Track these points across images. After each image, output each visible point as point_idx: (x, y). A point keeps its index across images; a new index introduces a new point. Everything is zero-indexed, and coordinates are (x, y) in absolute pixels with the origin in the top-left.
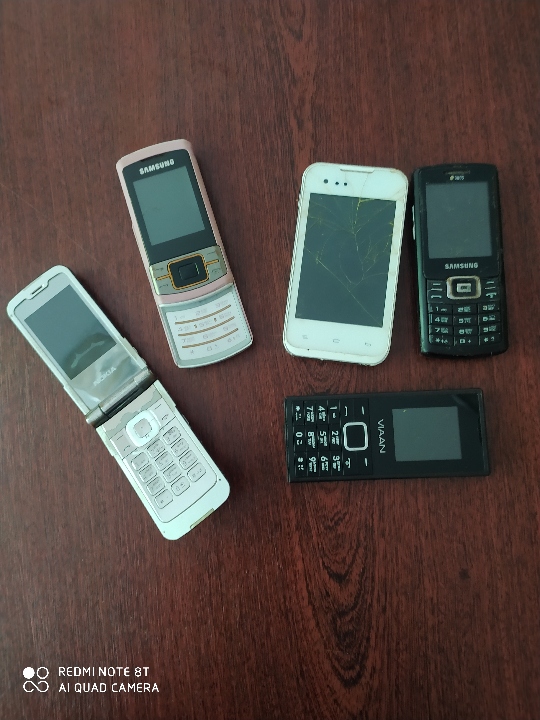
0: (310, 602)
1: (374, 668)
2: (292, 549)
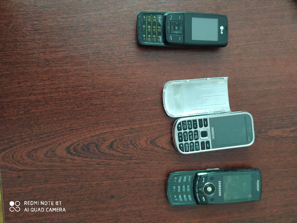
0: (101, 133)
1: (74, 160)
2: (123, 126)
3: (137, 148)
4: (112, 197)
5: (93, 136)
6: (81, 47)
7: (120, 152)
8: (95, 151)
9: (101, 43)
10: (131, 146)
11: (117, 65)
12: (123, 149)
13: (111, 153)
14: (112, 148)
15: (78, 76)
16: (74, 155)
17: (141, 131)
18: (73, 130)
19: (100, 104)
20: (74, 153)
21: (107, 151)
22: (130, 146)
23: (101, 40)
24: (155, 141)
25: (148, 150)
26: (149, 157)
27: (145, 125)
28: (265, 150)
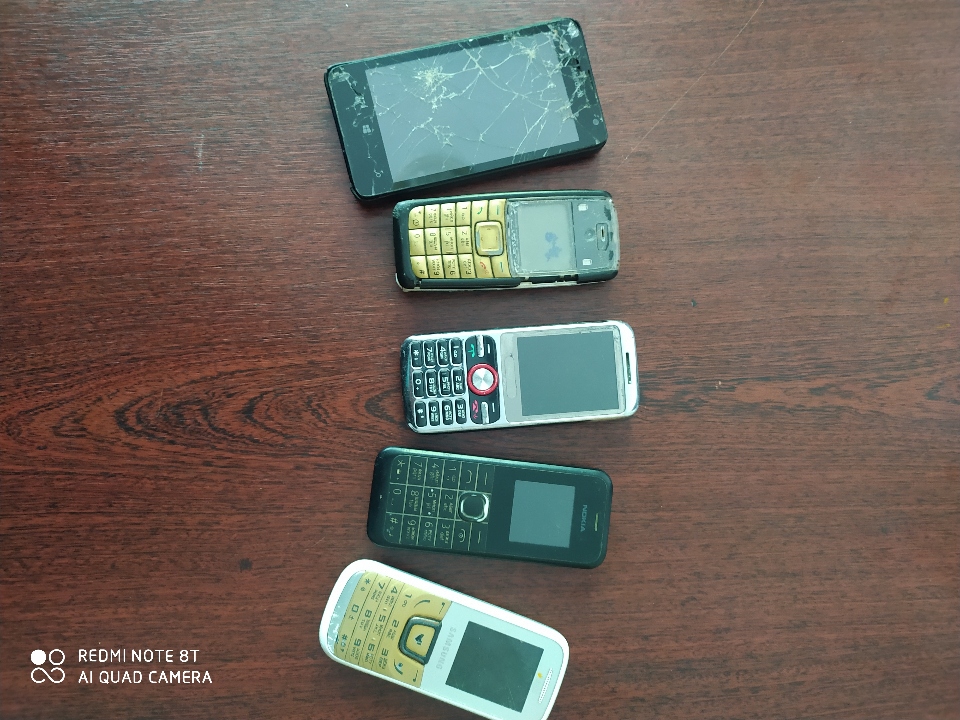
0: (220, 374)
1: (136, 448)
2: (286, 355)
3: (325, 422)
4: (246, 565)
5: (193, 382)
6: (174, 125)
7: (274, 431)
8: (199, 424)
9: (232, 113)
10: (307, 416)
11: (275, 177)
12: (283, 422)
13: (247, 434)
14: (251, 419)
15: (159, 206)
16: (138, 434)
17: (338, 373)
18: (138, 359)
19: (222, 289)
20: (139, 428)
21: (235, 426)
22: (304, 414)
23: (231, 105)
24: (381, 404)
25: (358, 430)
26: (362, 449)
27: (351, 355)
28: (724, 446)
